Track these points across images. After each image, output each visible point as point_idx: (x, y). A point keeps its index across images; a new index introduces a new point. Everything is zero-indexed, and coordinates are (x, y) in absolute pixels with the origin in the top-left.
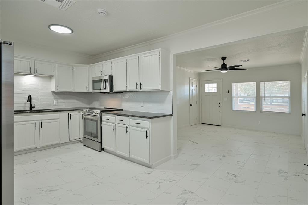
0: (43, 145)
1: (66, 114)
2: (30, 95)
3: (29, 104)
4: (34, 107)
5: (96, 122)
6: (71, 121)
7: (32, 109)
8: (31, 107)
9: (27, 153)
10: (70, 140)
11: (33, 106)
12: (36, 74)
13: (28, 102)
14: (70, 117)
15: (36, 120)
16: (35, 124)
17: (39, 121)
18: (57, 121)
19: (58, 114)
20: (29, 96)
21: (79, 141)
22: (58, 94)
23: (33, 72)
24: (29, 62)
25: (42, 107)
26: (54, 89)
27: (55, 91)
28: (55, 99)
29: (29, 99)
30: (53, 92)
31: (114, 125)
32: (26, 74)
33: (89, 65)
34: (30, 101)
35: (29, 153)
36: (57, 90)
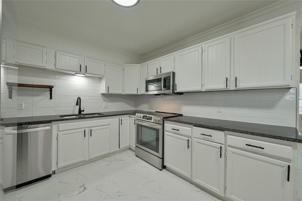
0: (93, 156)
1: (116, 119)
2: (79, 97)
3: (78, 107)
4: (83, 111)
5: (155, 132)
6: (121, 126)
7: (81, 113)
8: (80, 111)
9: (74, 168)
10: (120, 148)
11: (82, 109)
12: (86, 73)
13: (77, 105)
14: (121, 122)
15: (85, 128)
16: (84, 132)
17: (88, 129)
18: (107, 128)
19: (109, 119)
20: (78, 99)
21: (128, 149)
22: (108, 96)
23: (82, 70)
24: (79, 58)
25: (92, 111)
26: (104, 91)
27: (105, 92)
28: (105, 101)
29: (79, 102)
30: (103, 94)
31: (189, 139)
32: (76, 74)
33: (139, 64)
34: (79, 103)
35: (76, 167)
36: (107, 92)
